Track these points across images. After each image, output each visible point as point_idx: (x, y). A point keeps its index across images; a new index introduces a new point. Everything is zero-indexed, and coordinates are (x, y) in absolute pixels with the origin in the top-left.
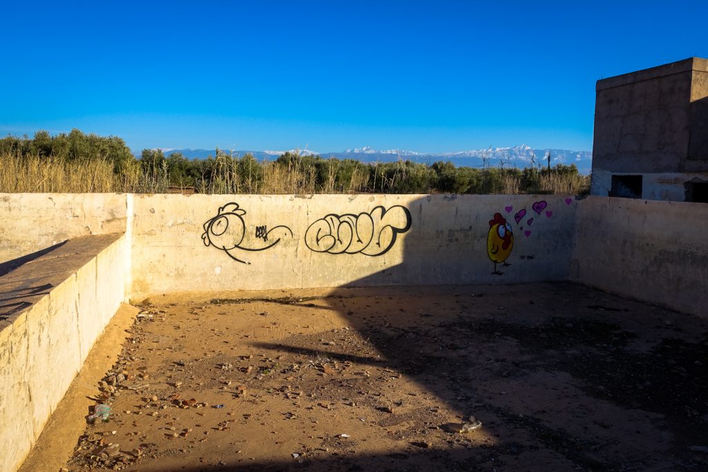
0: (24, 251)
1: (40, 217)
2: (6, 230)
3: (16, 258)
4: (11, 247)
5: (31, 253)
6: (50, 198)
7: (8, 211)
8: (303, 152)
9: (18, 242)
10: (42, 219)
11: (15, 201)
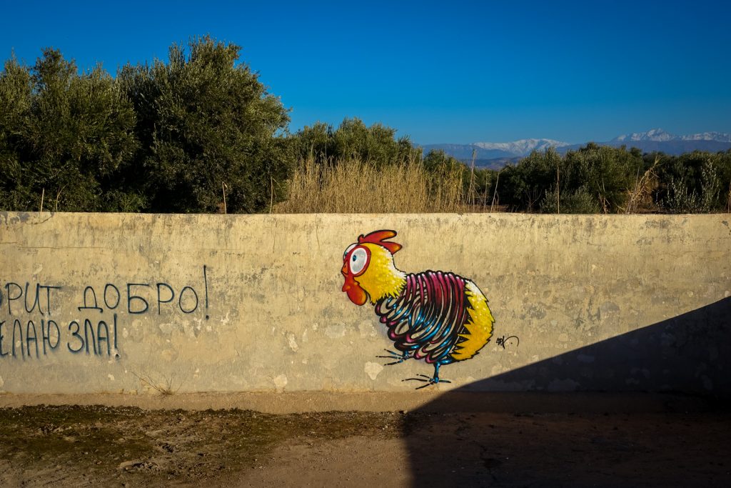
0: (685, 305)
1: (710, 252)
2: (662, 273)
3: (673, 316)
4: (666, 300)
5: (694, 309)
6: (724, 222)
7: (666, 243)
8: (541, 143)
9: (677, 291)
10: (712, 255)
11: (676, 227)
